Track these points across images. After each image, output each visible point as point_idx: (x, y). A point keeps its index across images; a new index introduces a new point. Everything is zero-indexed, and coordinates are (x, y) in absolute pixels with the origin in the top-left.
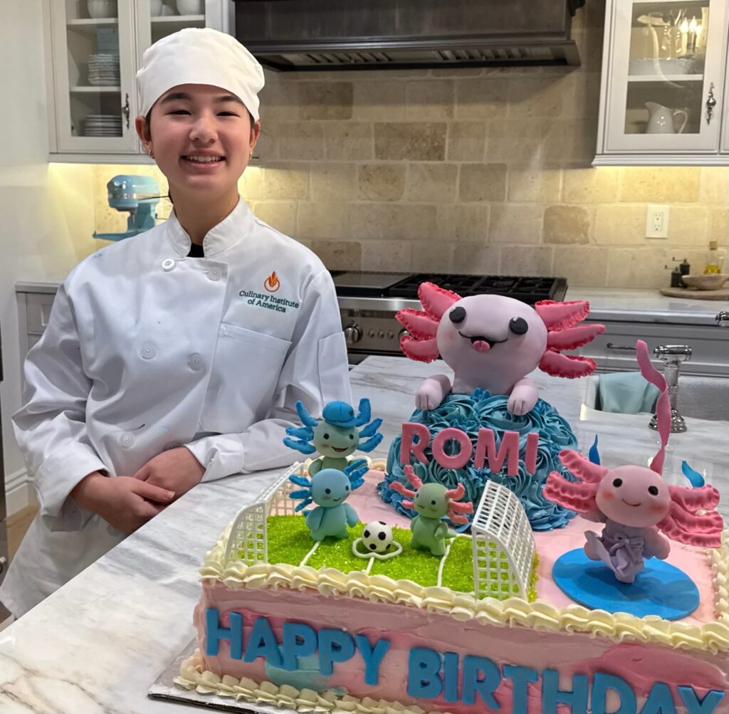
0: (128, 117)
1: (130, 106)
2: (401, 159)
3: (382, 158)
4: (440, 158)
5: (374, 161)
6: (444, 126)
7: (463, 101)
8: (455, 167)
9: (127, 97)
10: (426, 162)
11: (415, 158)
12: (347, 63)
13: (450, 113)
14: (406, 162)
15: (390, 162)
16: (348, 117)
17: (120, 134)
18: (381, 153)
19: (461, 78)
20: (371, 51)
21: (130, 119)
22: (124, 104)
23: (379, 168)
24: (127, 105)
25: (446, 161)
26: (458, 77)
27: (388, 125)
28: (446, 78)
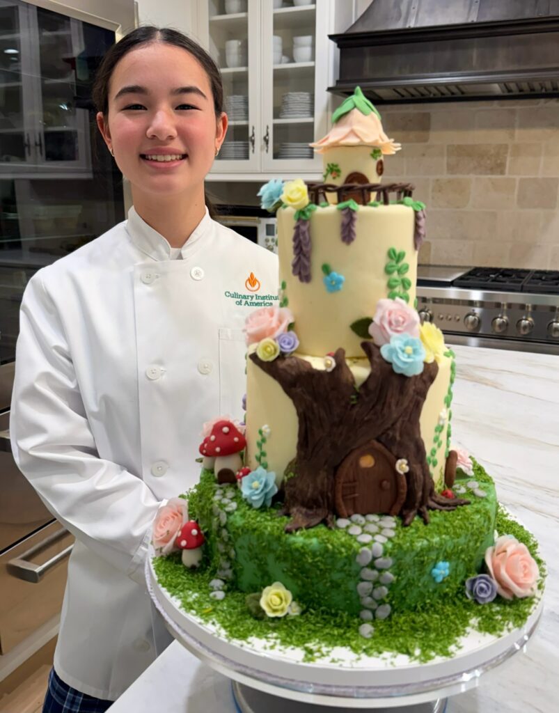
0: (253, 144)
1: (255, 136)
2: (468, 174)
3: (452, 174)
4: (502, 173)
5: (445, 176)
6: (506, 147)
7: (523, 126)
8: (514, 180)
9: (253, 128)
10: (490, 176)
11: (481, 173)
12: (427, 97)
13: (512, 136)
14: (472, 176)
15: (459, 176)
16: (426, 141)
17: (247, 157)
18: (452, 169)
19: (523, 107)
20: (446, 85)
21: (255, 145)
22: (250, 134)
23: (449, 181)
24: (253, 135)
25: (507, 176)
26: (520, 107)
27: (459, 147)
28: (509, 108)
